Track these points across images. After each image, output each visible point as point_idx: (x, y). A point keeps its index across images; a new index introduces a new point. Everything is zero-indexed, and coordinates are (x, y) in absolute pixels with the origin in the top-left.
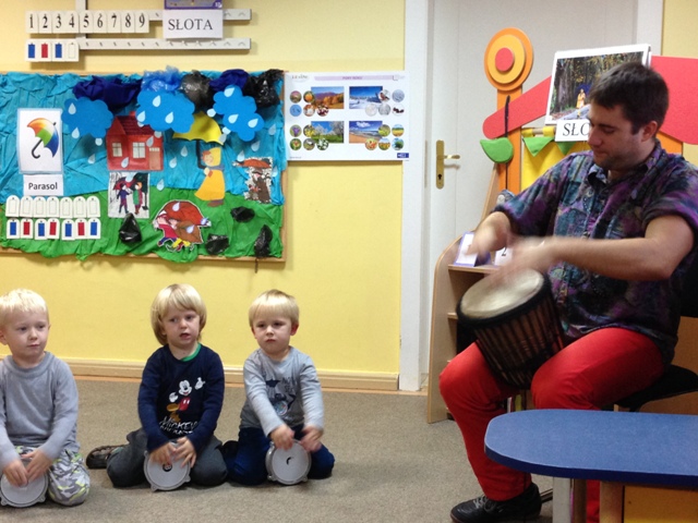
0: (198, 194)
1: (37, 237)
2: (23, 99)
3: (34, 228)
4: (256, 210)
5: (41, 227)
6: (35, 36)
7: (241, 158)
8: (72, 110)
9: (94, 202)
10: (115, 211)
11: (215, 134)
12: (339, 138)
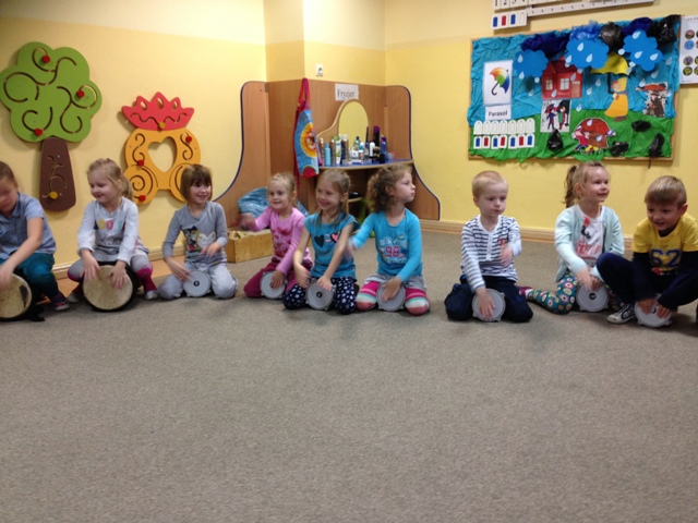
0: (606, 113)
1: (493, 148)
2: (488, 56)
3: (491, 141)
4: (652, 122)
5: (496, 141)
6: (497, 11)
7: (642, 84)
8: (520, 59)
9: (531, 122)
10: (545, 129)
11: (623, 68)
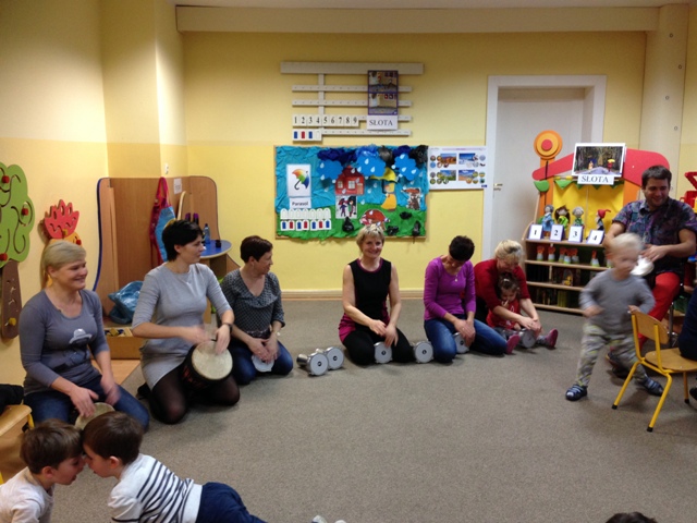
0: (382, 206)
1: (298, 230)
2: (290, 159)
3: (295, 225)
4: (412, 213)
5: (299, 224)
7: (405, 188)
8: (322, 166)
9: (328, 211)
10: (339, 215)
12: (454, 178)
